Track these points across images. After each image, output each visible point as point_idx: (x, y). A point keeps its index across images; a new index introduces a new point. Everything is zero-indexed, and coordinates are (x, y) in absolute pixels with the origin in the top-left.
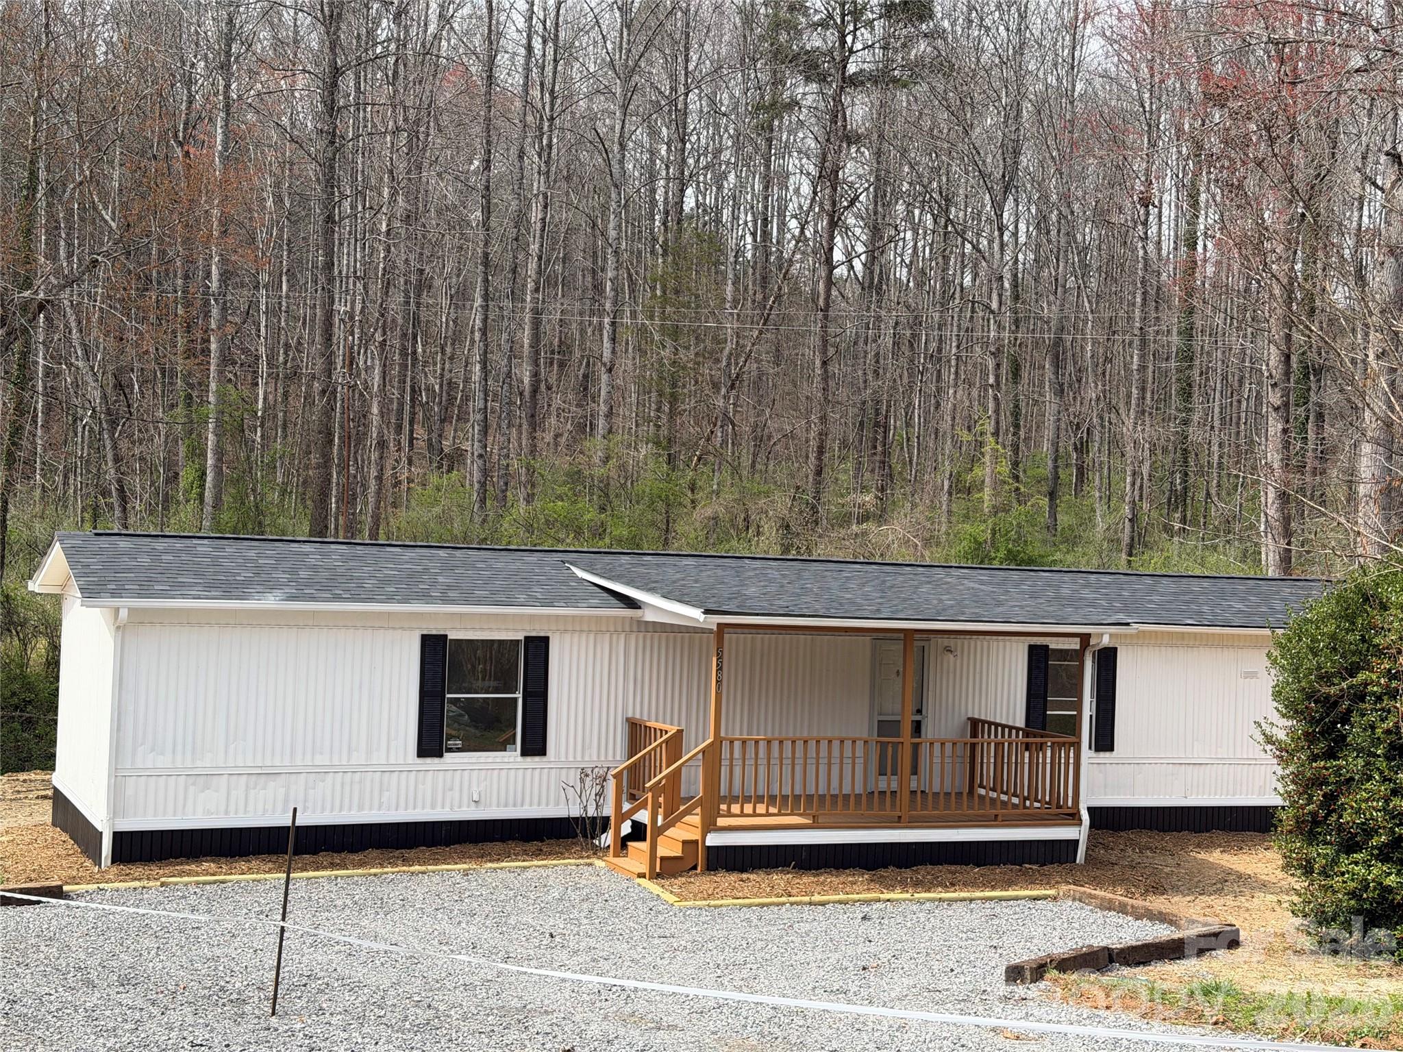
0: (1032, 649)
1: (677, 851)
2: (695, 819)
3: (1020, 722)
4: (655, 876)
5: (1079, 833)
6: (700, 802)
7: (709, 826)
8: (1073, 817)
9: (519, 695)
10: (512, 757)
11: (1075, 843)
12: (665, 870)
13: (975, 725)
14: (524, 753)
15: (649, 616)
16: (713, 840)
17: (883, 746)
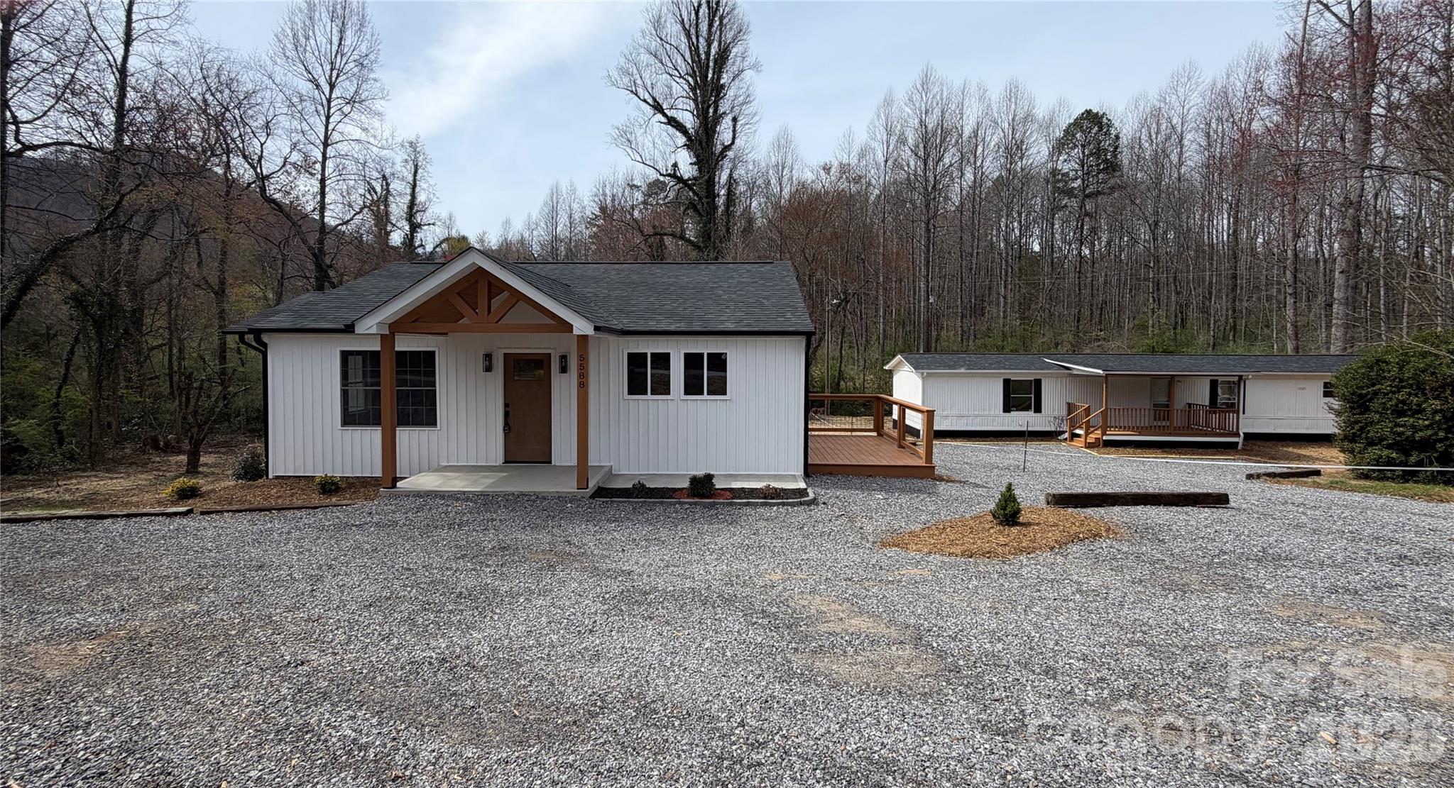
0: (1211, 381)
1: (1093, 441)
2: (1099, 432)
3: (1207, 403)
4: (1086, 448)
5: (1240, 440)
6: (1101, 427)
7: (1104, 433)
8: (1237, 435)
9: (1033, 396)
10: (1031, 413)
11: (1238, 443)
12: (1089, 446)
13: (1190, 405)
14: (1035, 412)
15: (1075, 372)
16: (1105, 438)
17: (1155, 411)
